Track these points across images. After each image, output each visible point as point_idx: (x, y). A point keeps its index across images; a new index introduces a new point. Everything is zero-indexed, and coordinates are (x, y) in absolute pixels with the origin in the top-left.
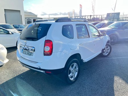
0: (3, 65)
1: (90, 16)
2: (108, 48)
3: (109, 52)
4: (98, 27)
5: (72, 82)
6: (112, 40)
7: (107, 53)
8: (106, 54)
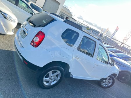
0: (5, 35)
1: (121, 43)
2: (110, 81)
3: (108, 86)
4: (119, 56)
5: (45, 87)
6: (124, 77)
7: (106, 85)
8: (104, 86)
